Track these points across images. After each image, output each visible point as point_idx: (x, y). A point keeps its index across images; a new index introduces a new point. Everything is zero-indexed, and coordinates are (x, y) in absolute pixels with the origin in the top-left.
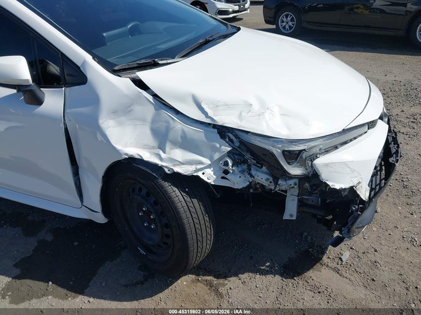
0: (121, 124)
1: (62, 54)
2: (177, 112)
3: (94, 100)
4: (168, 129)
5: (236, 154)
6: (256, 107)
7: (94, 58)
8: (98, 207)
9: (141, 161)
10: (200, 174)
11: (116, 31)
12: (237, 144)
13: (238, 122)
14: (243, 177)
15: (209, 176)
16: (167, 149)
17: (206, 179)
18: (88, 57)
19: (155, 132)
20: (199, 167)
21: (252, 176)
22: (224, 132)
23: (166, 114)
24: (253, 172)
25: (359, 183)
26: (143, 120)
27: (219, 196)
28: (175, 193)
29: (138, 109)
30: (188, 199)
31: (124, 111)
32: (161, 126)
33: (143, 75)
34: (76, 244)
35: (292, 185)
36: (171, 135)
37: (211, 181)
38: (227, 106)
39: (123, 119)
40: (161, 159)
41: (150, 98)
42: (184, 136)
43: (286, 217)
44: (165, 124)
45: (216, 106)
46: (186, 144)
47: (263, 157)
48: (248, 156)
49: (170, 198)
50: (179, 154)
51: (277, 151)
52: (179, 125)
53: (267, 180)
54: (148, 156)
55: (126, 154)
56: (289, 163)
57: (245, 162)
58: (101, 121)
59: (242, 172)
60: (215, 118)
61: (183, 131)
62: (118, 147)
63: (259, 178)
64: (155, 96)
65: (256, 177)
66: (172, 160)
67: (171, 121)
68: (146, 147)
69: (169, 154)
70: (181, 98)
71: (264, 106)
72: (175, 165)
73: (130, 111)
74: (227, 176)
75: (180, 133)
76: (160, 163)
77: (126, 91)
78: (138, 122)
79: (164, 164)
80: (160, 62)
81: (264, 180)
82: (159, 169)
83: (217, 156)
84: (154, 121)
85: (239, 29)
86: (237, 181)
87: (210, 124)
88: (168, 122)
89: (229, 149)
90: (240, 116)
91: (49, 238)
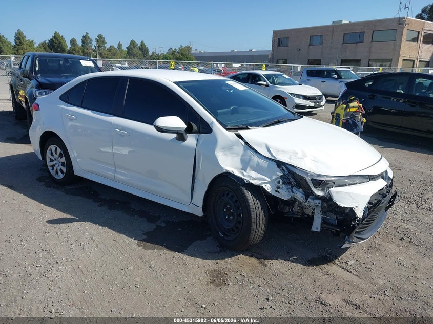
0: (226, 155)
1: (201, 117)
2: (256, 152)
3: (215, 142)
4: (250, 160)
5: (286, 178)
6: (300, 154)
7: (217, 121)
8: (200, 204)
9: (233, 175)
10: (263, 186)
11: (225, 110)
12: (287, 172)
13: (289, 160)
14: (288, 192)
15: (268, 188)
16: (248, 170)
17: (266, 189)
18: (215, 120)
19: (242, 161)
20: (263, 182)
21: (293, 193)
22: (280, 164)
23: (250, 152)
24: (294, 190)
25: (357, 207)
26: (238, 154)
27: (272, 213)
28: (248, 194)
29: (236, 148)
30: (255, 199)
31: (229, 148)
32: (247, 158)
33: (241, 132)
34: (179, 229)
35: (317, 204)
36: (251, 163)
37: (269, 191)
38: (284, 152)
39: (227, 152)
40: (243, 175)
41: (243, 143)
42: (258, 164)
43: (313, 229)
44: (248, 157)
45: (278, 151)
46: (258, 169)
47: (301, 181)
48: (292, 180)
49: (245, 195)
50: (254, 174)
51: (308, 179)
52: (256, 159)
53: (302, 197)
54: (237, 173)
55: (226, 170)
56: (315, 187)
57: (290, 183)
58: (216, 152)
59: (288, 189)
60: (276, 157)
61: (258, 161)
62: (222, 166)
63: (297, 195)
64: (246, 143)
65: (295, 194)
66: (249, 176)
67: (252, 156)
68: (237, 168)
69: (248, 173)
70: (260, 145)
71: (305, 155)
72: (250, 179)
73: (232, 149)
74: (279, 190)
75: (256, 163)
76: (242, 177)
77: (232, 139)
78: (235, 155)
79: (245, 178)
80: (250, 128)
81: (300, 197)
82: (241, 180)
83: (274, 177)
84: (243, 155)
85: (303, 117)
86: (284, 195)
87: (273, 160)
88: (250, 156)
89: (281, 174)
90: (290, 158)
91: (163, 225)
